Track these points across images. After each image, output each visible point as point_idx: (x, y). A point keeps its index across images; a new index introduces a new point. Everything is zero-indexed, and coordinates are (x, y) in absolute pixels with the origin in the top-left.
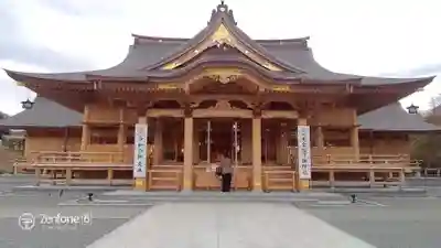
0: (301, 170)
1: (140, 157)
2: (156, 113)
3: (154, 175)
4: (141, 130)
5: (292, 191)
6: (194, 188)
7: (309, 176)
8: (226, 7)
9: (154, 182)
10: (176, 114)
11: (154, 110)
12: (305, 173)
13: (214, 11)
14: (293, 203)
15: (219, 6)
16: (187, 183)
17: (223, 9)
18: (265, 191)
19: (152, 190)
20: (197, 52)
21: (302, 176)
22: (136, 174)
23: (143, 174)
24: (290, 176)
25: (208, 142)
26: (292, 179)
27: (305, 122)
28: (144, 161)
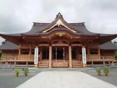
0: (83, 61)
3: (40, 63)
4: (37, 50)
6: (52, 67)
7: (86, 63)
10: (46, 45)
11: (40, 44)
16: (50, 66)
17: (59, 15)
18: (73, 68)
19: (40, 68)
20: (52, 27)
21: (83, 63)
22: (35, 63)
23: (37, 63)
25: (56, 54)
26: (81, 64)
27: (84, 47)
28: (37, 59)
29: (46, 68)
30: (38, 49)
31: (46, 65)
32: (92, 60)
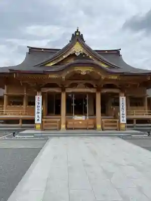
0: (121, 119)
1: (38, 113)
2: (47, 90)
3: (46, 122)
4: (39, 99)
5: (116, 130)
6: (67, 128)
7: (125, 122)
8: (79, 33)
9: (46, 126)
10: (57, 90)
11: (45, 89)
12: (123, 120)
13: (73, 34)
14: (119, 137)
15: (76, 32)
16: (63, 126)
17: (77, 34)
18: (103, 130)
19: (45, 130)
20: (64, 57)
21: (122, 122)
22: (36, 122)
23: (40, 122)
24: (116, 122)
25: (74, 104)
26: (117, 124)
27: (123, 95)
28: (40, 115)
29: (56, 129)
30: (41, 97)
31: (56, 126)
32: (135, 116)
